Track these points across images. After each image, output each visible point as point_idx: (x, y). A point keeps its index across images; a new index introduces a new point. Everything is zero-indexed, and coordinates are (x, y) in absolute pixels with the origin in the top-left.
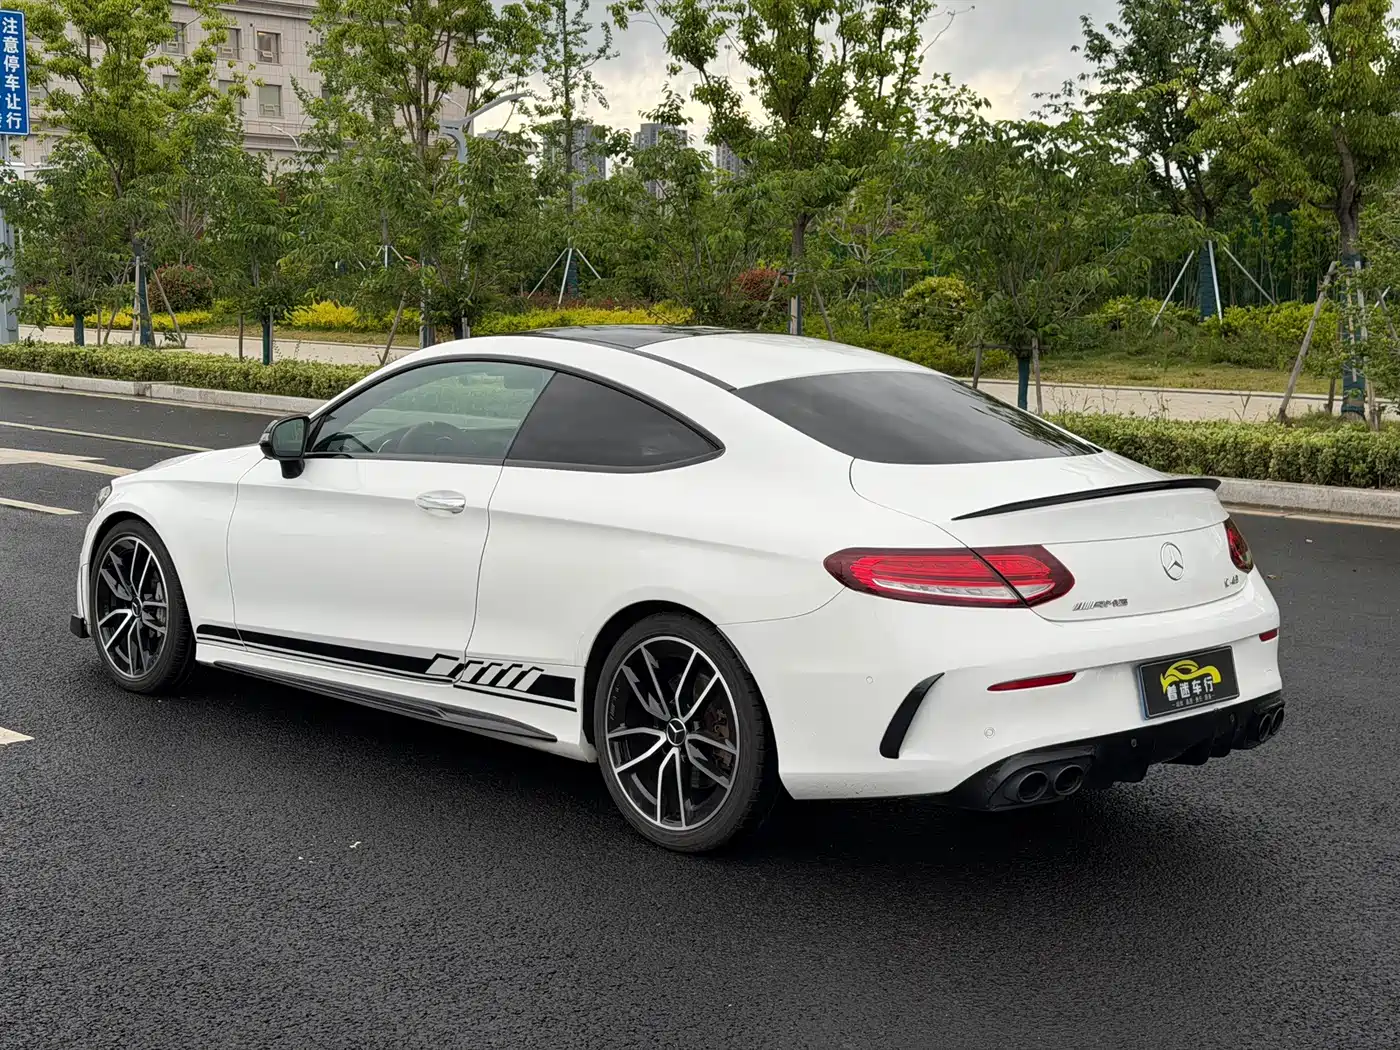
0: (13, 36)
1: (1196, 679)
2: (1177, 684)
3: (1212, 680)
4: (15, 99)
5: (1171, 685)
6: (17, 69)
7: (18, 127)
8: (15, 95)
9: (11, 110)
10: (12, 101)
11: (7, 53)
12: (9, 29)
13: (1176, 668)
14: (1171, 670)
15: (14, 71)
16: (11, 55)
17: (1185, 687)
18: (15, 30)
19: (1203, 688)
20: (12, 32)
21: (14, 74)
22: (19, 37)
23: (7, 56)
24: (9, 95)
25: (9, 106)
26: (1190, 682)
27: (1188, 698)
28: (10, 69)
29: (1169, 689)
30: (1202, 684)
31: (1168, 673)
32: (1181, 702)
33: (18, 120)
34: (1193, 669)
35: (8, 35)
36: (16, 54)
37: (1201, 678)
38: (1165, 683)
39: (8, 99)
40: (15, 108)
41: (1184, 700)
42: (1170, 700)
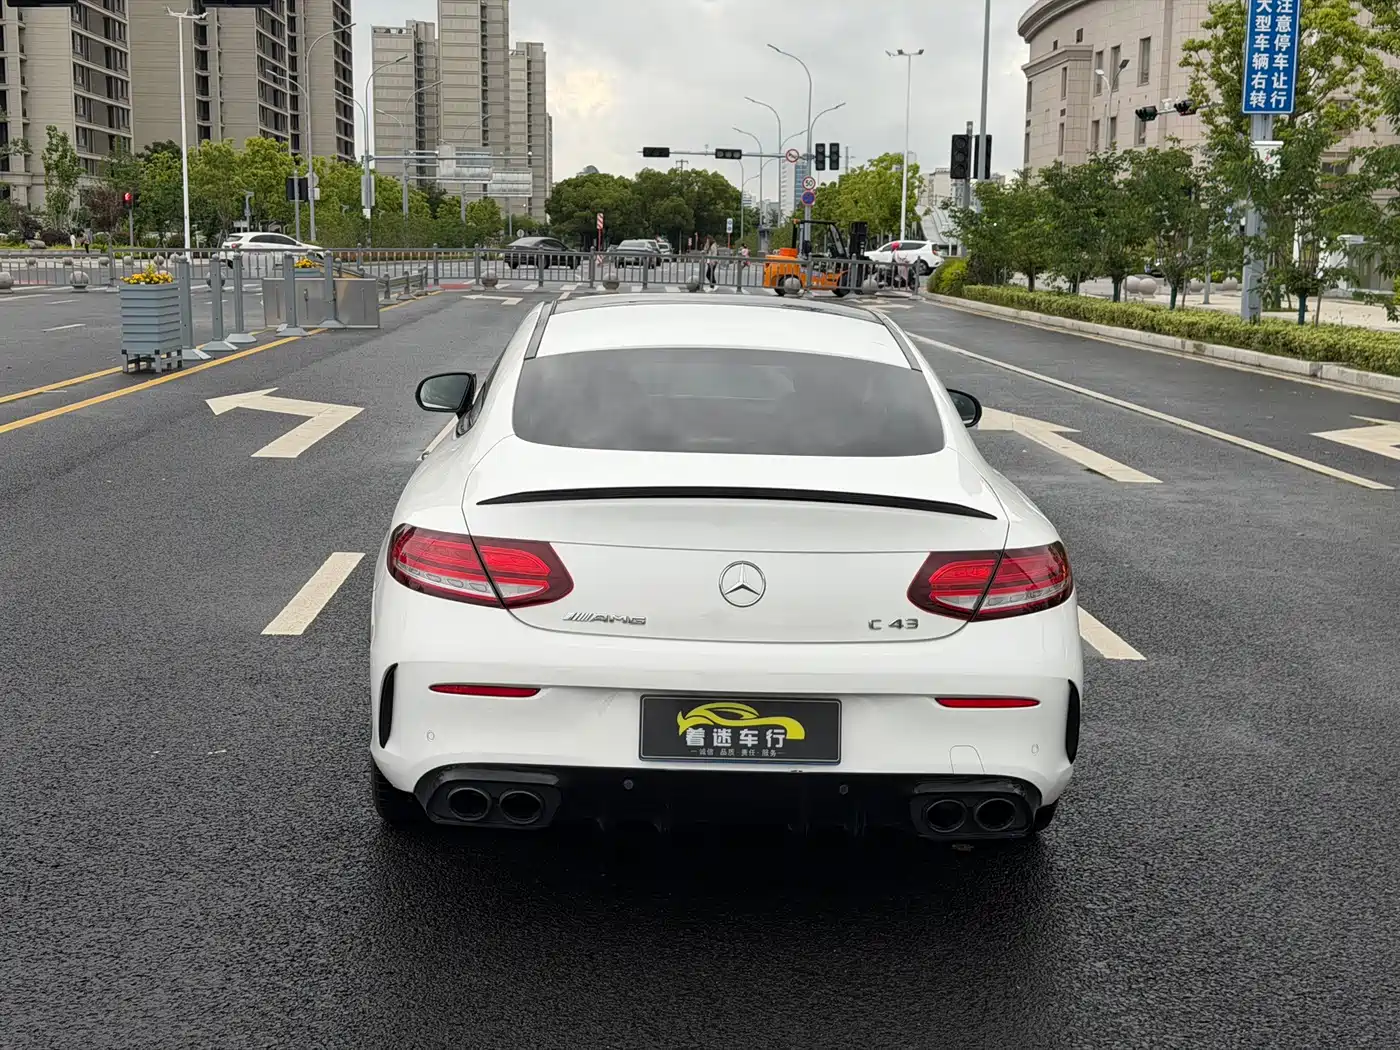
0: (1287, 14)
1: (752, 728)
2: (709, 728)
3: (785, 734)
4: (1282, 78)
5: (695, 727)
6: (1287, 48)
7: (1281, 106)
8: (1282, 74)
9: (1276, 89)
10: (1278, 80)
11: (1278, 32)
12: (1284, 8)
13: (711, 709)
14: (701, 710)
15: (1283, 50)
16: (1282, 34)
17: (723, 734)
18: (1290, 8)
19: (762, 741)
20: (1287, 11)
21: (1284, 53)
22: (1293, 16)
23: (1279, 36)
24: (1276, 74)
25: (1275, 85)
26: (736, 729)
27: (726, 748)
28: (1280, 48)
29: (691, 730)
30: (761, 736)
31: (693, 712)
32: (712, 751)
33: (1283, 99)
34: (746, 715)
35: (1281, 14)
36: (1288, 33)
37: (761, 731)
38: (685, 723)
39: (1275, 79)
40: (1281, 86)
41: (718, 749)
42: (689, 743)
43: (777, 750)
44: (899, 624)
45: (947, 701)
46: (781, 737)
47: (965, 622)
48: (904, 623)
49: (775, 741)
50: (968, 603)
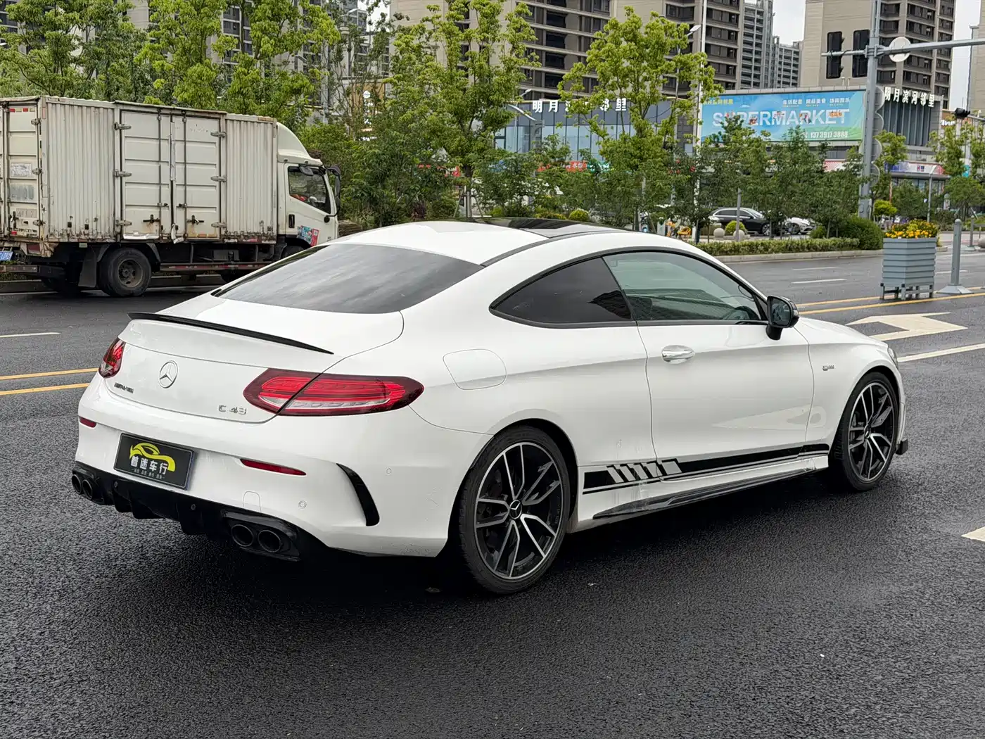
1: (156, 460)
2: (140, 457)
3: (167, 467)
5: (136, 455)
13: (143, 446)
14: (139, 446)
17: (145, 462)
19: (158, 469)
26: (150, 460)
27: (144, 470)
29: (134, 457)
30: (158, 466)
31: (136, 447)
32: (138, 470)
34: (155, 453)
37: (159, 462)
38: (133, 452)
41: (141, 470)
42: (132, 465)
43: (163, 475)
44: (235, 411)
45: (247, 462)
46: (165, 468)
47: (274, 415)
48: (238, 410)
49: (163, 470)
50: (279, 403)
